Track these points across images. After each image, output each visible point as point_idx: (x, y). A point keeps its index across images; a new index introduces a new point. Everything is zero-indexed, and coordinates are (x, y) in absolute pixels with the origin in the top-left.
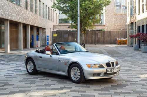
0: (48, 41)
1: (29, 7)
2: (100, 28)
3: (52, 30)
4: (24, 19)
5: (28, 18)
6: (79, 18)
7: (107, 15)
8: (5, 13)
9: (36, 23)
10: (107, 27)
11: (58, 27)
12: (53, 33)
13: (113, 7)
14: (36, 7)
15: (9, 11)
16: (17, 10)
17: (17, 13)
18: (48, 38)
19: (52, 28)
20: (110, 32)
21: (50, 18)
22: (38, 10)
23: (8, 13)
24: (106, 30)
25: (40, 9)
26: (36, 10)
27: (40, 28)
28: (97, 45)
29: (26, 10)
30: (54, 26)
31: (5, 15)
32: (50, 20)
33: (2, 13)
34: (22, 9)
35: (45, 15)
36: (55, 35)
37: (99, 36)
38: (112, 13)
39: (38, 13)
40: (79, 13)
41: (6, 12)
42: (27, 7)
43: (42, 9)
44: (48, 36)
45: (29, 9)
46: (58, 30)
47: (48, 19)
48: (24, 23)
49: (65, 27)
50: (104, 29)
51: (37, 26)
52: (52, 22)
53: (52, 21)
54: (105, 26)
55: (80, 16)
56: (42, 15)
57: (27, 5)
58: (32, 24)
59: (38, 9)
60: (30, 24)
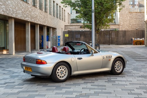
0: (59, 42)
1: (38, 5)
2: (114, 28)
3: (63, 30)
4: (32, 18)
5: (37, 17)
6: (93, 14)
7: (122, 14)
8: (8, 9)
9: (46, 23)
10: (121, 27)
11: (70, 26)
12: (64, 33)
13: (127, 5)
14: (46, 5)
15: (14, 7)
16: (24, 6)
17: (23, 10)
18: (59, 38)
19: (63, 28)
20: (125, 32)
21: (61, 17)
22: (48, 9)
23: (12, 10)
24: (120, 30)
25: (50, 8)
26: (46, 9)
27: (51, 27)
28: (111, 46)
29: (34, 8)
30: (65, 26)
31: (8, 12)
32: (61, 19)
33: (4, 9)
34: (29, 7)
35: (56, 14)
36: (67, 35)
37: (113, 36)
38: (127, 12)
39: (48, 11)
40: (93, 8)
41: (10, 9)
42: (35, 4)
43: (52, 8)
44: (59, 37)
45: (37, 6)
46: (70, 30)
47: (59, 18)
48: (32, 21)
49: (77, 27)
50: (118, 29)
51: (46, 25)
52: (63, 22)
53: (64, 20)
54: (119, 25)
55: (95, 12)
56: (52, 13)
57: (35, 2)
58: (41, 23)
59: (48, 7)
60: (39, 23)
